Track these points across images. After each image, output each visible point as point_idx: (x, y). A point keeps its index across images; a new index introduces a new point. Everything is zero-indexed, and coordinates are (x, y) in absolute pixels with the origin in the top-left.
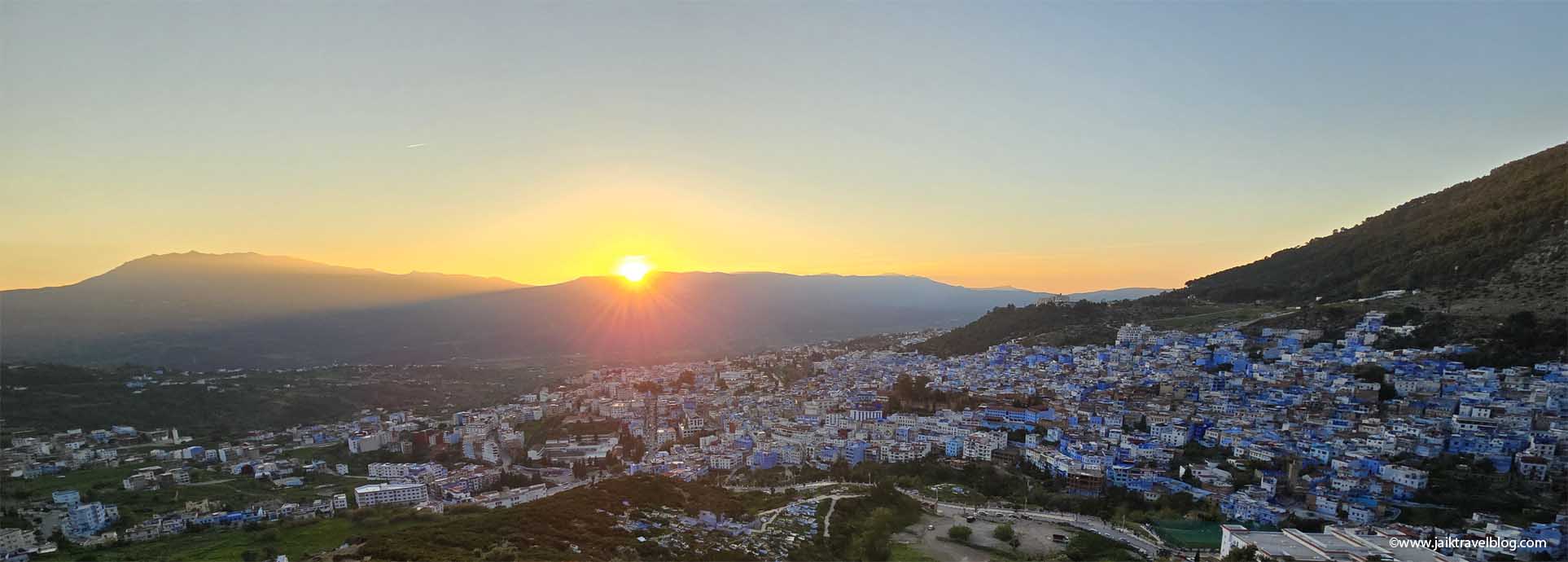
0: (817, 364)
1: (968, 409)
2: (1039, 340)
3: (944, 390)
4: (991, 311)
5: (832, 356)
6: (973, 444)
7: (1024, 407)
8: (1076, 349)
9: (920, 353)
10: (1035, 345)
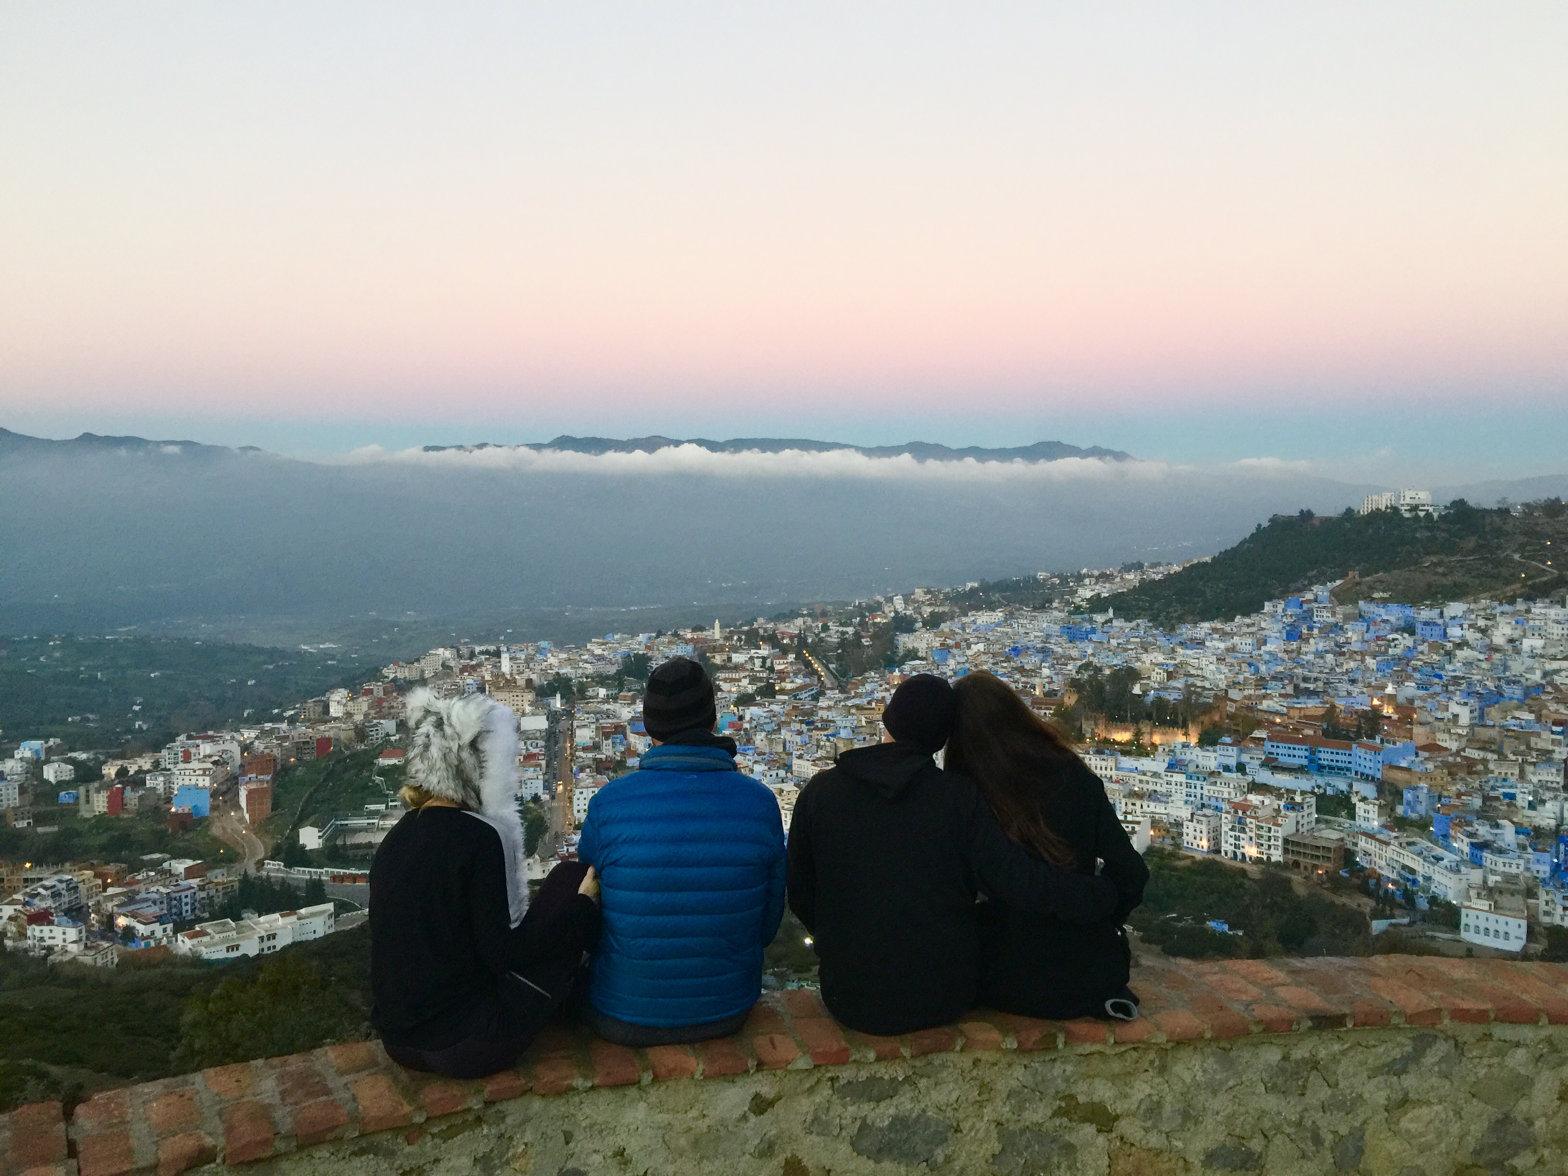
0: (905, 641)
1: (1228, 740)
2: (1372, 588)
3: (1172, 697)
4: (1265, 524)
5: (933, 622)
6: (1241, 821)
7: (1350, 739)
8: (1455, 608)
9: (1116, 616)
10: (1365, 598)
